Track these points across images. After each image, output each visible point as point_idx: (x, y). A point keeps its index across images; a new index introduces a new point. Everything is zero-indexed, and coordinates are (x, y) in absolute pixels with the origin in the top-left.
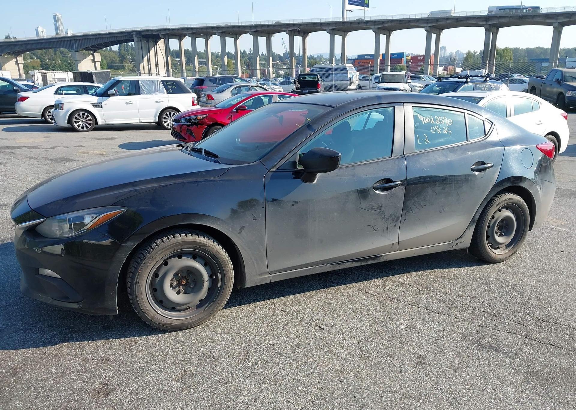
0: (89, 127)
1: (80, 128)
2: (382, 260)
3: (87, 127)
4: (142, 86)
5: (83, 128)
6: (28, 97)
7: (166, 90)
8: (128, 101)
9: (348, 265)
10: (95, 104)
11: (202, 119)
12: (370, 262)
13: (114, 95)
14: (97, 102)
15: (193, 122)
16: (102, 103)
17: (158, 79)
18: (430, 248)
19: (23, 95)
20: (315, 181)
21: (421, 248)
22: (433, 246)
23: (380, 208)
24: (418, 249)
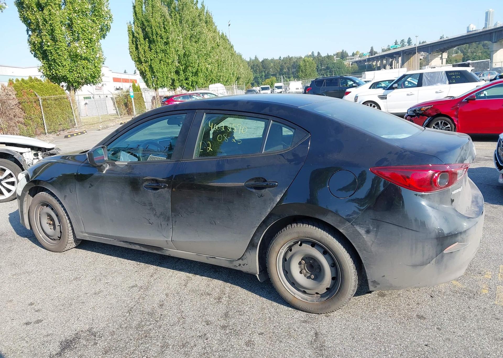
4: (425, 79)
6: (350, 92)
7: (449, 80)
8: (409, 93)
10: (381, 97)
11: (426, 110)
13: (396, 88)
14: (382, 94)
16: (386, 95)
17: (442, 71)
18: (209, 258)
19: (348, 90)
20: (104, 172)
21: (199, 255)
22: (212, 257)
23: (151, 204)
24: (196, 255)
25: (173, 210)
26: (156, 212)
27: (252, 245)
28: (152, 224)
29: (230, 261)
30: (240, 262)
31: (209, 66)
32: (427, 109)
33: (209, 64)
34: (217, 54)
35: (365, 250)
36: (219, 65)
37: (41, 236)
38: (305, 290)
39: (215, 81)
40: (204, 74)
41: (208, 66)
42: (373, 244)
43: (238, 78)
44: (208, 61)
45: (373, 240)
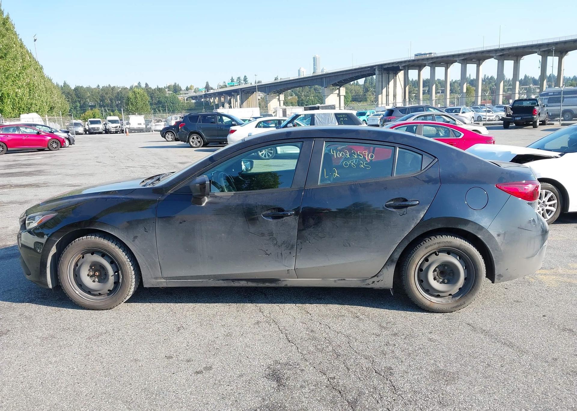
0: (270, 155)
1: (263, 157)
2: (283, 284)
3: (269, 156)
4: (317, 119)
5: (265, 156)
6: (236, 130)
7: (338, 122)
9: (243, 284)
12: (267, 285)
17: (331, 113)
18: (337, 281)
19: (233, 128)
20: (204, 205)
21: (326, 280)
22: (341, 280)
23: (271, 234)
24: (322, 280)
25: (299, 237)
26: (277, 242)
27: (390, 260)
28: (269, 255)
29: (363, 280)
30: (375, 279)
31: (20, 91)
33: (19, 88)
35: (496, 250)
36: (30, 90)
38: (439, 294)
40: (13, 101)
41: (17, 90)
42: (502, 244)
43: (51, 108)
45: (502, 241)
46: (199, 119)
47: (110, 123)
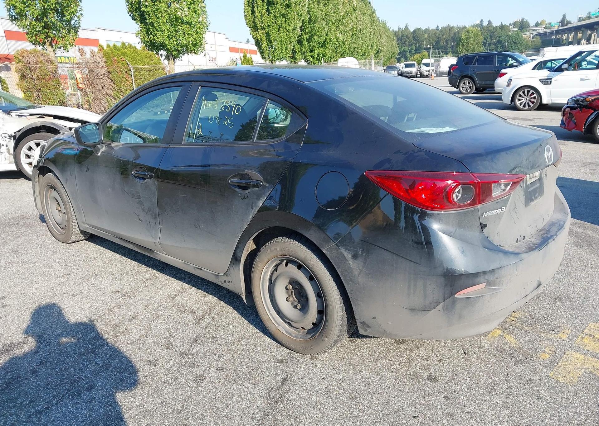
0: (532, 105)
3: (529, 106)
5: (524, 106)
8: (584, 77)
10: (544, 81)
11: (593, 101)
12: (147, 254)
13: (566, 69)
14: (546, 78)
15: (580, 104)
16: (551, 79)
18: (196, 269)
19: (503, 71)
20: (99, 154)
21: (187, 264)
22: (199, 269)
23: (139, 197)
24: (184, 263)
25: (160, 206)
26: (144, 207)
27: (236, 259)
28: (141, 221)
29: (216, 275)
30: (225, 278)
31: (341, 36)
32: (595, 99)
33: (341, 33)
34: (353, 21)
36: (353, 35)
37: (51, 222)
38: (290, 322)
39: (347, 54)
40: (334, 45)
41: (339, 35)
43: (378, 52)
44: (340, 28)
45: (361, 268)
46: (474, 60)
47: (424, 66)
